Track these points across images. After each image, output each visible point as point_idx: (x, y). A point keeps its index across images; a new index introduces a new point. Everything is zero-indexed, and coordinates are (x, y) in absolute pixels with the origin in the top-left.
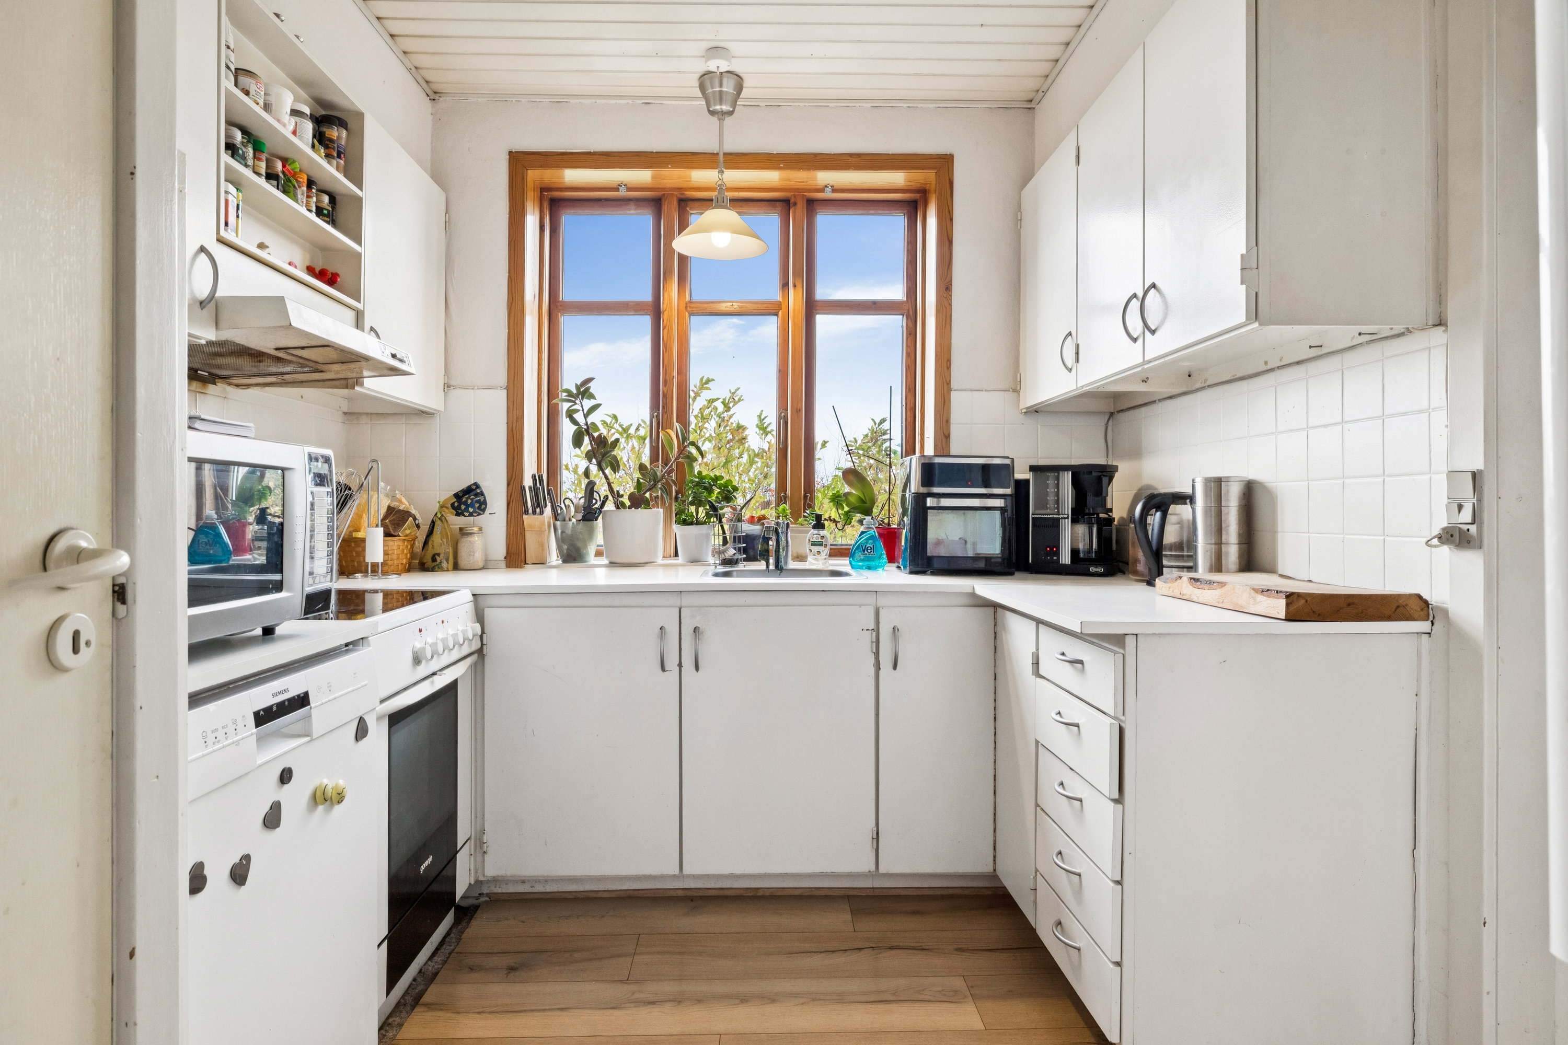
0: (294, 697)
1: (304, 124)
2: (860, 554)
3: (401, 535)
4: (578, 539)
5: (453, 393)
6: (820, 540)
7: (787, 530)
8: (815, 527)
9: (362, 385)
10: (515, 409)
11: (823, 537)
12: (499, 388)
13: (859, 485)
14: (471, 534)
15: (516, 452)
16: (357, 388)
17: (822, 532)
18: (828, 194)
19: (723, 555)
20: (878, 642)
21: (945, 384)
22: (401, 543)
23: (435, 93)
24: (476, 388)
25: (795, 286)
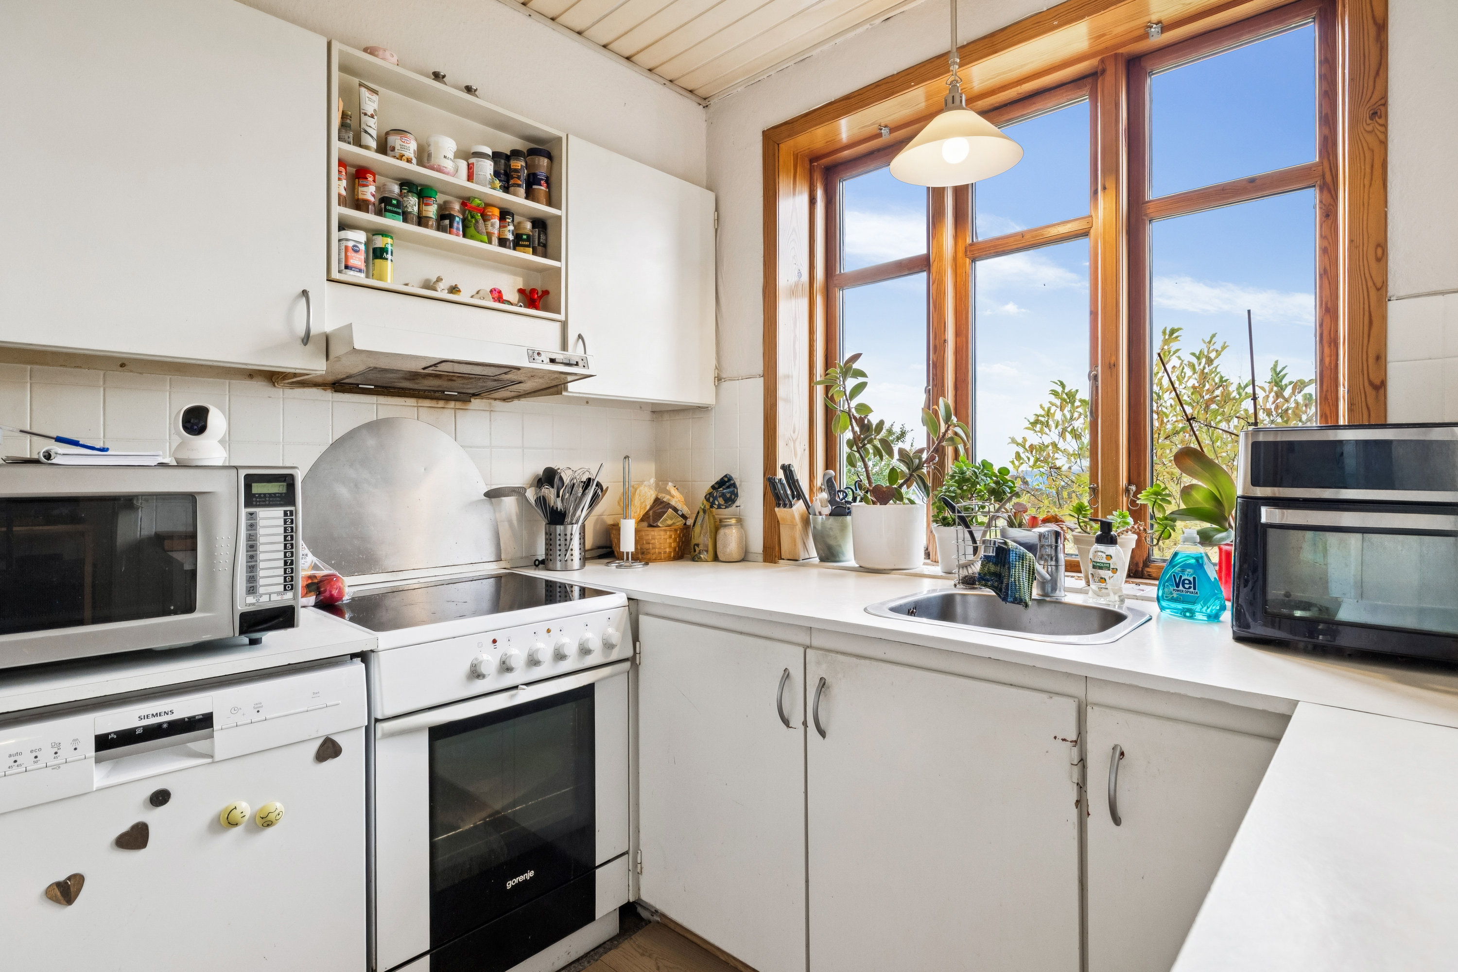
0: (184, 719)
1: (479, 163)
2: (1171, 588)
3: (660, 525)
4: (829, 536)
5: (725, 385)
6: (1104, 561)
7: (1057, 542)
8: (1100, 540)
9: (566, 389)
10: (769, 396)
11: (1109, 557)
12: (758, 376)
13: (1207, 475)
14: (730, 525)
15: (770, 441)
16: (564, 393)
17: (1111, 550)
18: (1157, 39)
19: (965, 570)
20: (1082, 761)
21: (1373, 292)
22: (662, 533)
23: (705, 99)
24: (740, 378)
25: (1104, 188)
